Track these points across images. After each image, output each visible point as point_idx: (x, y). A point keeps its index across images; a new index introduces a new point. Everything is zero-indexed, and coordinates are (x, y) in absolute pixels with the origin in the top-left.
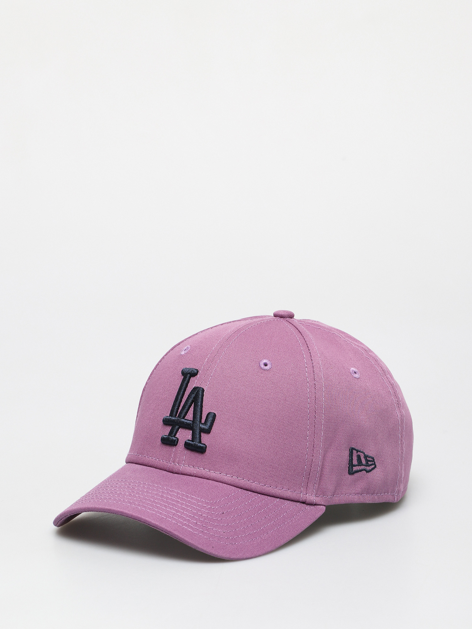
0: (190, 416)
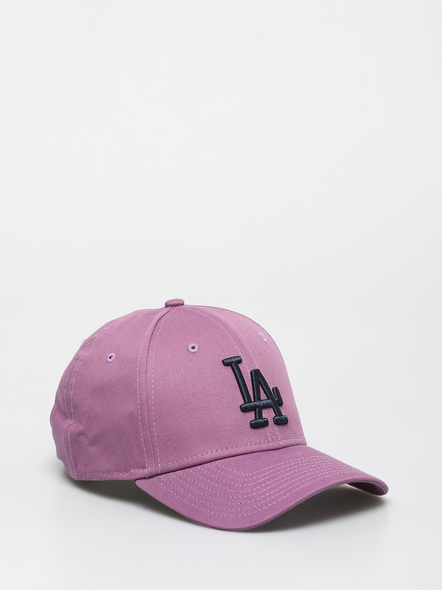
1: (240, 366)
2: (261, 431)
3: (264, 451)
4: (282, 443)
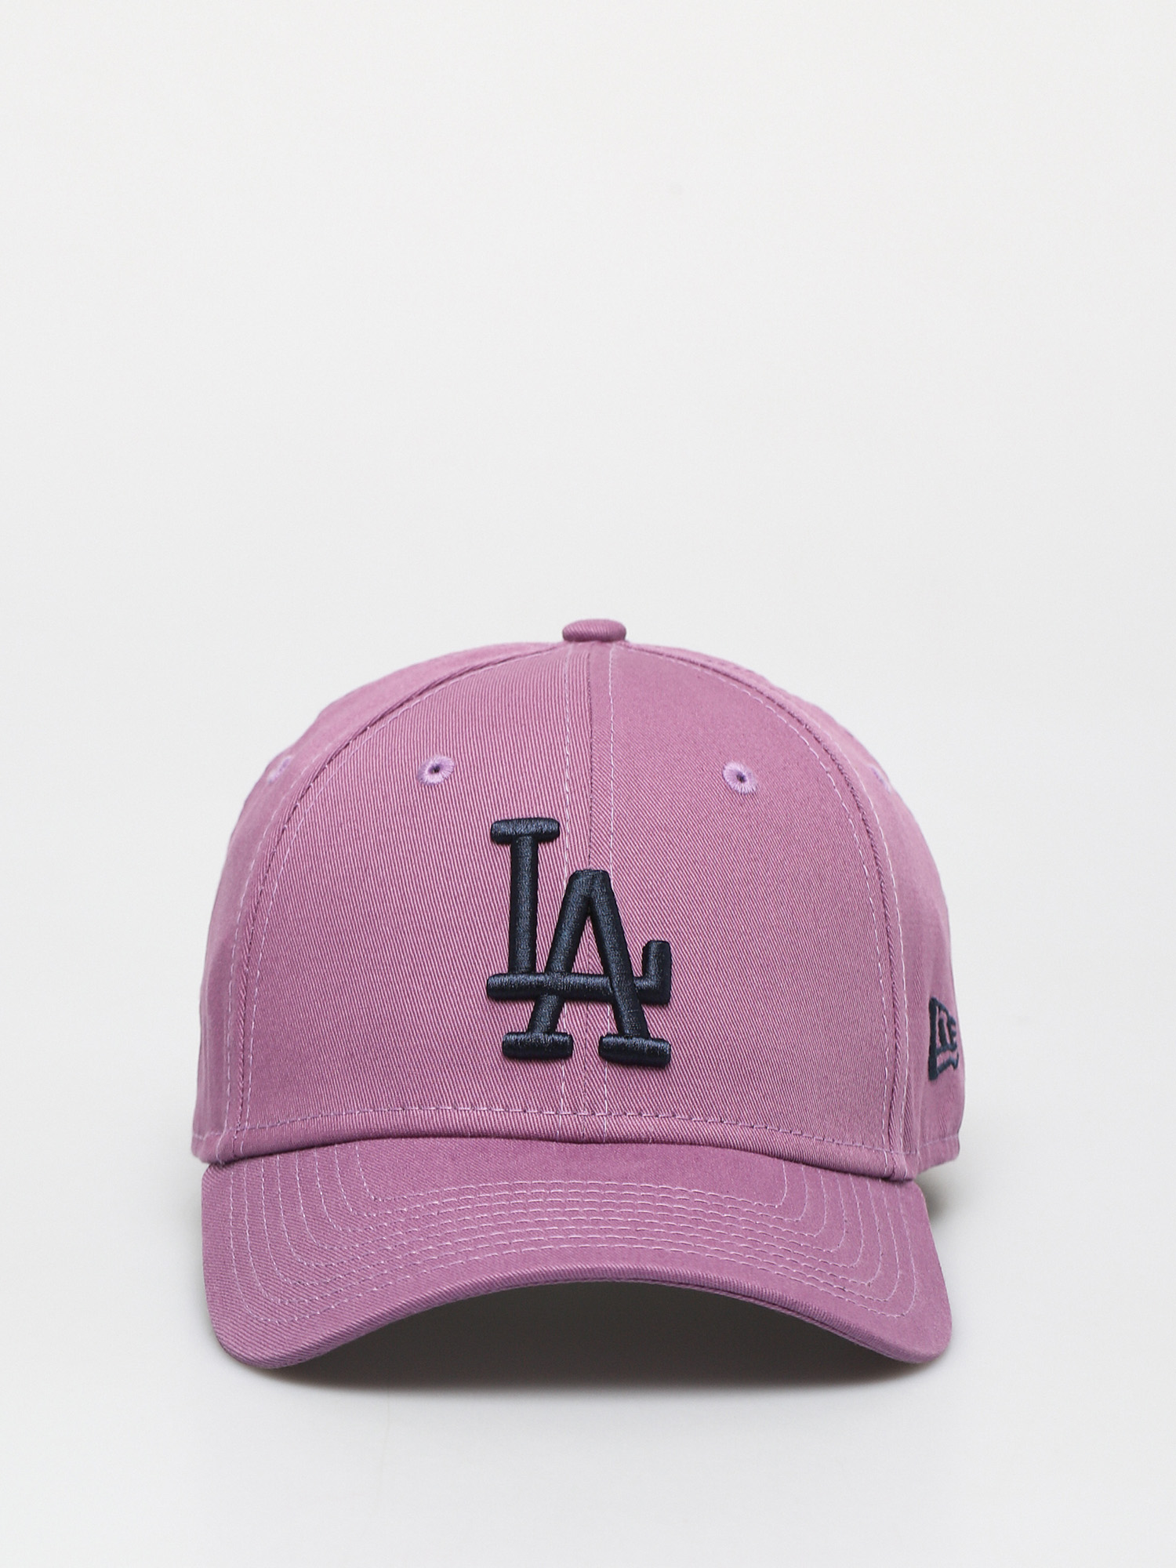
0: (588, 959)
1: (544, 850)
2: (537, 1070)
3: (527, 1137)
4: (606, 1125)
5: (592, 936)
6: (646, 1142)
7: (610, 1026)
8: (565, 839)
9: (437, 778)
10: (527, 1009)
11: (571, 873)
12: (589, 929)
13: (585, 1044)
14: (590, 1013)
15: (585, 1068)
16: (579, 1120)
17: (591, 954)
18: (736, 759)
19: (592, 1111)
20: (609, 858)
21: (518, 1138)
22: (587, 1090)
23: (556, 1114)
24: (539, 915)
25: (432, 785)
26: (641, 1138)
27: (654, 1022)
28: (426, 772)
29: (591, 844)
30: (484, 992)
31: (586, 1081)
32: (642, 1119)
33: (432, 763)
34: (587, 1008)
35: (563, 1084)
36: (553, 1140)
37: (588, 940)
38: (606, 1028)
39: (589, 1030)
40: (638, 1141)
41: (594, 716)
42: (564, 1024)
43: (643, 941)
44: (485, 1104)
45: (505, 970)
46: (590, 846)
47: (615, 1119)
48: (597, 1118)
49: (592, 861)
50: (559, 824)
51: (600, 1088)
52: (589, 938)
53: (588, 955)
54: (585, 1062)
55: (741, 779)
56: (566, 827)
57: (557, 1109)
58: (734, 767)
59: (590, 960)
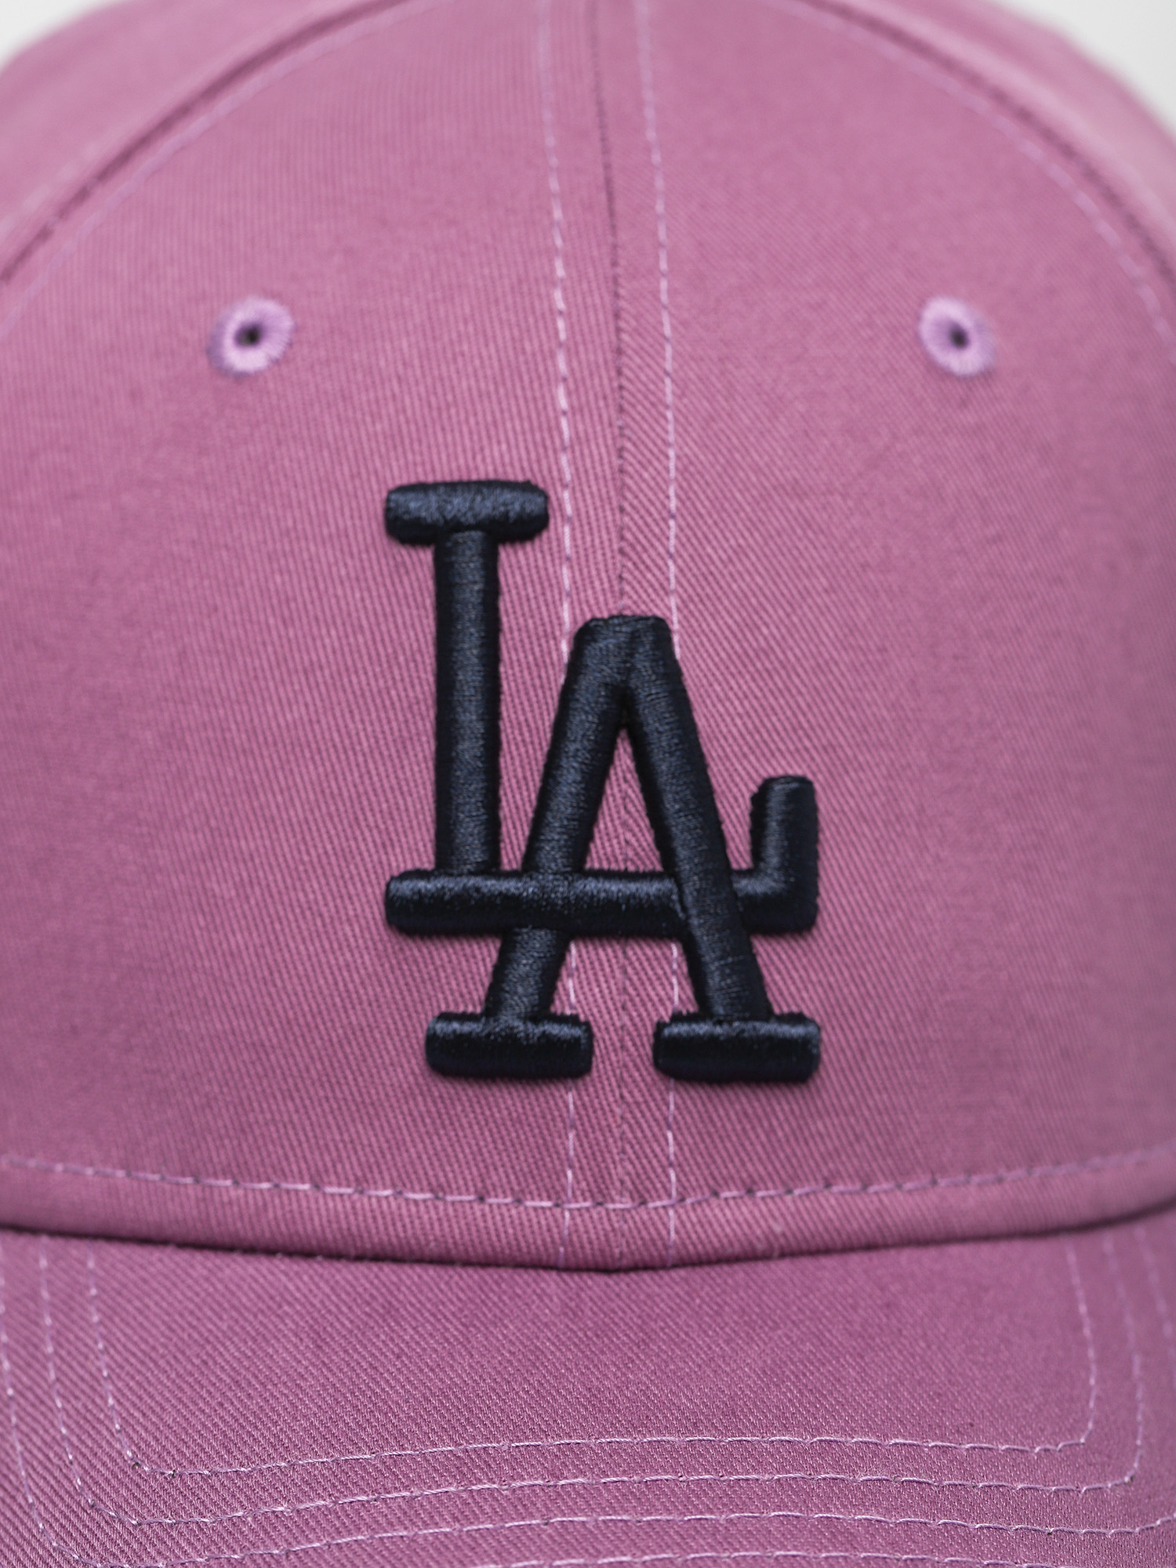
5: (633, 778)
6: (765, 1257)
7: (678, 994)
8: (563, 533)
9: (250, 360)
10: (483, 955)
11: (580, 624)
12: (624, 759)
13: (621, 1040)
14: (631, 963)
15: (622, 1097)
16: (609, 1220)
17: (631, 821)
18: (947, 289)
19: (641, 1196)
20: (668, 579)
21: (467, 1263)
22: (628, 1147)
23: (557, 1205)
24: (505, 725)
25: (241, 377)
26: (754, 1249)
27: (779, 973)
28: (228, 341)
29: (623, 544)
30: (377, 912)
31: (625, 1127)
32: (755, 1204)
33: (241, 315)
34: (625, 953)
35: (571, 1135)
36: (548, 1267)
37: (624, 786)
38: (671, 999)
39: (629, 1005)
40: (748, 1256)
41: (620, 205)
42: (571, 994)
43: (751, 778)
44: (387, 1178)
45: (427, 863)
46: (622, 551)
47: (694, 1210)
48: (653, 1214)
49: (627, 588)
50: (547, 498)
51: (657, 1140)
52: (626, 781)
53: (624, 824)
54: (621, 1082)
55: (959, 338)
56: (566, 501)
57: (557, 1193)
58: (946, 309)
59: (629, 836)
